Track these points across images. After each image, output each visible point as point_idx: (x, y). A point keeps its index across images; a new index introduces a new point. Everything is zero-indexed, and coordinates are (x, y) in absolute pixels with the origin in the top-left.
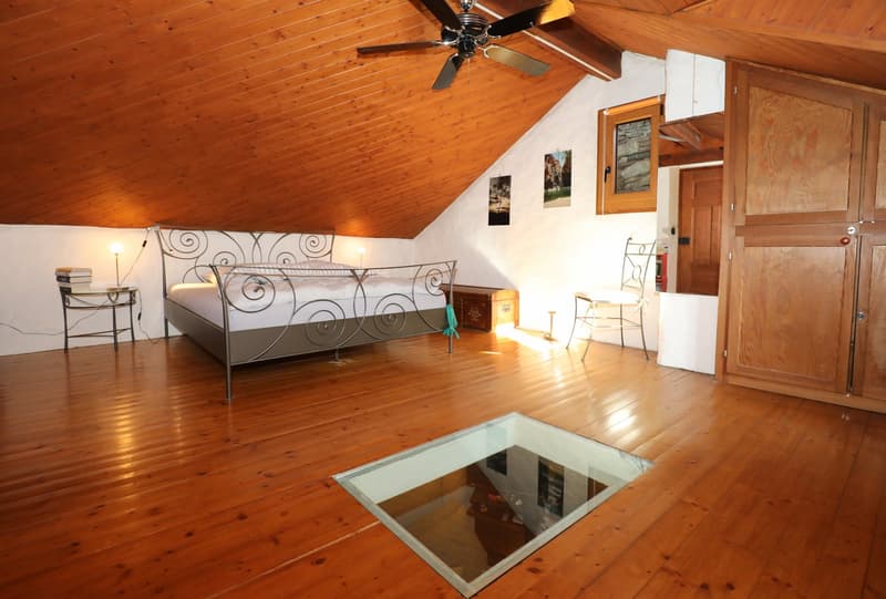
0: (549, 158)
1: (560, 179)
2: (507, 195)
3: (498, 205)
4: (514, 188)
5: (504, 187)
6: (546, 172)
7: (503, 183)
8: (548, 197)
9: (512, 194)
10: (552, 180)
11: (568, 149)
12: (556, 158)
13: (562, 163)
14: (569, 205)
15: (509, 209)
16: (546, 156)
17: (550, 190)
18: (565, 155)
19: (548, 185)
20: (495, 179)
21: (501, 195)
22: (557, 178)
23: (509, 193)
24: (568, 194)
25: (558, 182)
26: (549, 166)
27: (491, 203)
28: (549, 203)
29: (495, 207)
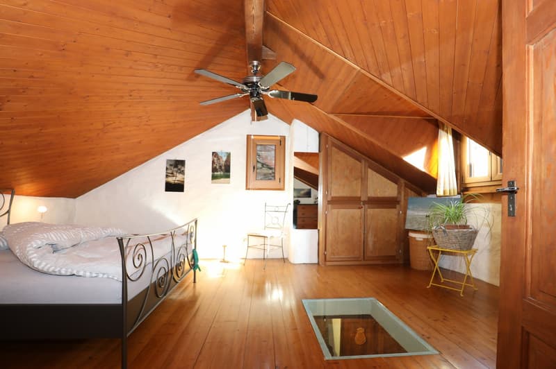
0: (215, 154)
1: (223, 168)
2: (182, 172)
3: (174, 178)
4: (188, 168)
5: (179, 167)
6: (213, 162)
7: (178, 165)
8: (214, 177)
9: (186, 172)
10: (218, 167)
11: (228, 151)
12: (220, 155)
13: (224, 159)
14: (229, 183)
15: (183, 182)
16: (213, 153)
17: (216, 173)
18: (226, 155)
19: (214, 170)
20: (171, 160)
21: (177, 172)
22: (220, 167)
23: (183, 171)
24: (228, 177)
25: (221, 169)
26: (215, 159)
27: (167, 176)
28: (215, 181)
29: (171, 180)
